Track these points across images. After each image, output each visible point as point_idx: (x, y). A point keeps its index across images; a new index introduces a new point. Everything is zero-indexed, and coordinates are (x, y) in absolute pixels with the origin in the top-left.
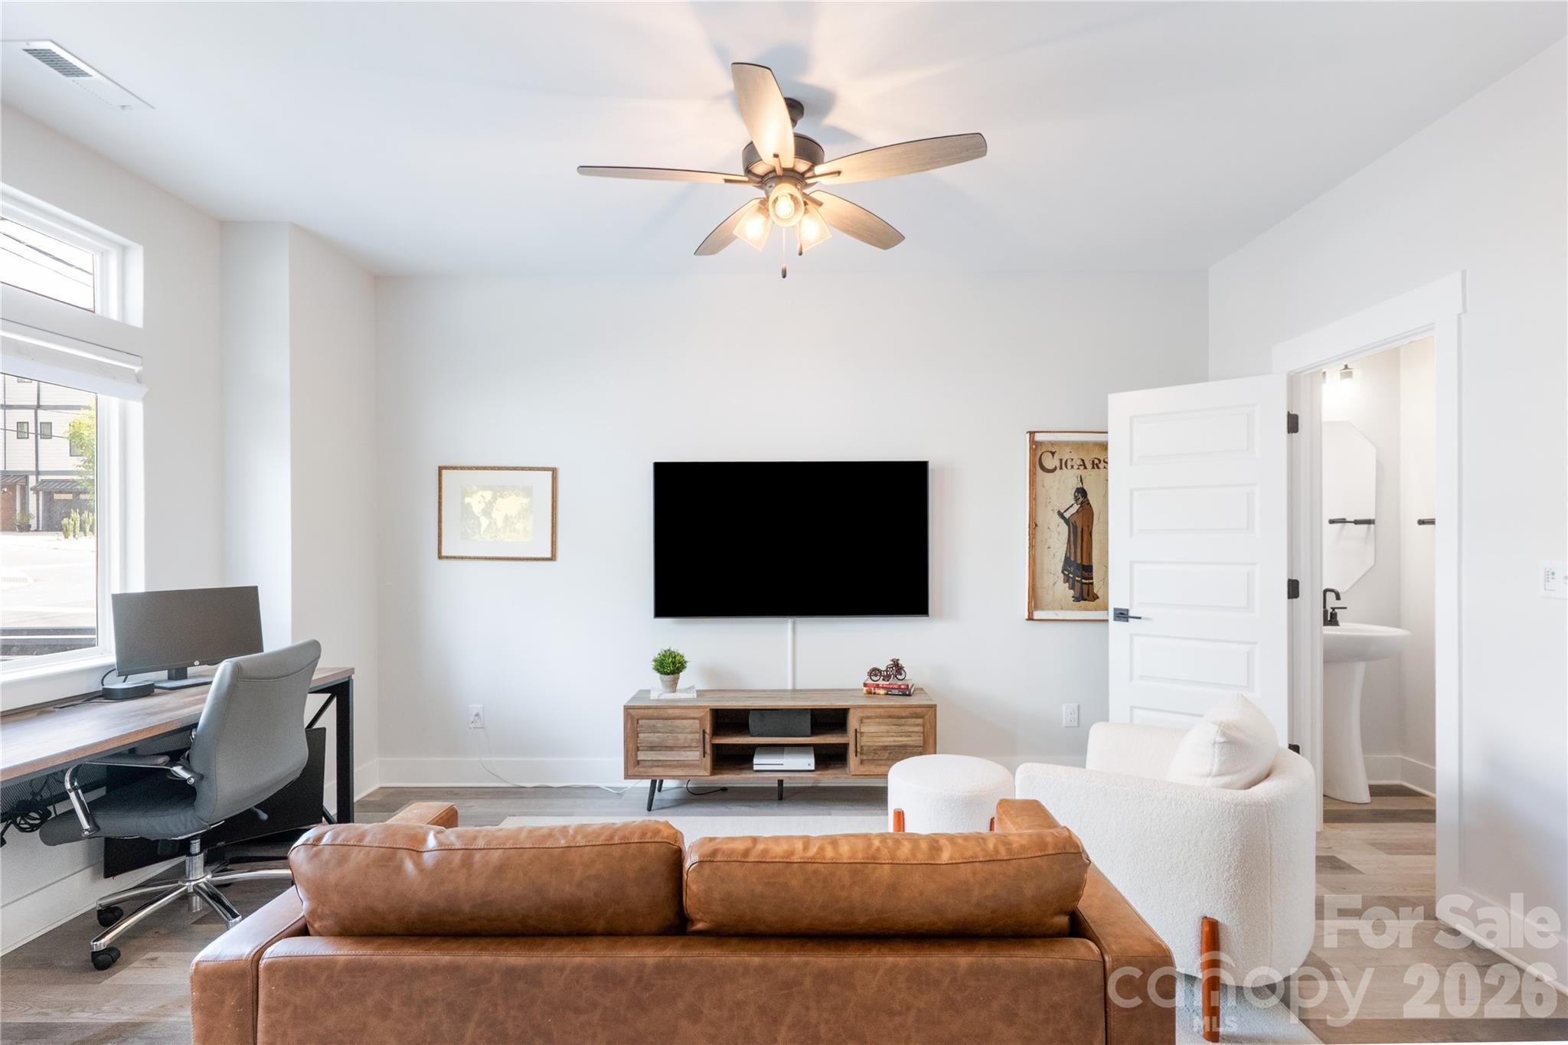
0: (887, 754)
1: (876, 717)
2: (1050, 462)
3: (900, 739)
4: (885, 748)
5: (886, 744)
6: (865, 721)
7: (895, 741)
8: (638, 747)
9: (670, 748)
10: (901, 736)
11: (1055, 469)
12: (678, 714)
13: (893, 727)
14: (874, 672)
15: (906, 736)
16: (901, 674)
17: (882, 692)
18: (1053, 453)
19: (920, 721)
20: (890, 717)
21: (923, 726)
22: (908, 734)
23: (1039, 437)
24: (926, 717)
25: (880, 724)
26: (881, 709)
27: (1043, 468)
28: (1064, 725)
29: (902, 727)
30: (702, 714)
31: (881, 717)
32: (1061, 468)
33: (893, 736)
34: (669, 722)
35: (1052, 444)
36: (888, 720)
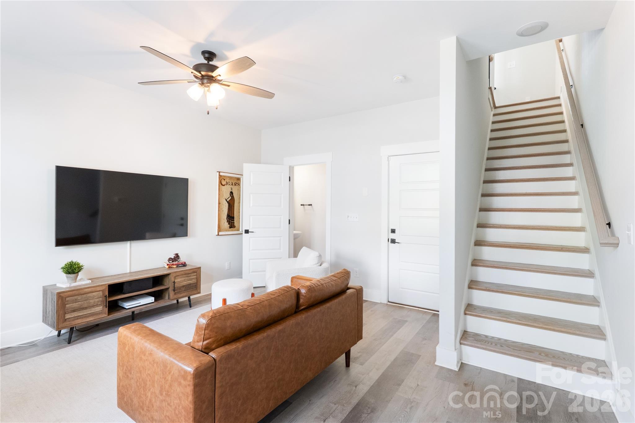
0: (184, 289)
1: (181, 275)
2: (224, 183)
3: (189, 282)
4: (183, 286)
5: (184, 285)
6: (176, 277)
7: (187, 283)
8: (65, 312)
9: (86, 308)
10: (189, 281)
11: (225, 185)
12: (90, 291)
13: (186, 278)
14: (170, 259)
15: (191, 280)
16: (179, 259)
17: (175, 266)
18: (224, 180)
19: (195, 274)
20: (185, 274)
21: (197, 275)
22: (191, 279)
23: (221, 174)
24: (198, 272)
25: (181, 278)
26: (182, 272)
27: (222, 184)
28: (226, 269)
29: (189, 277)
31: (182, 275)
32: (226, 185)
33: (186, 281)
35: (224, 176)
36: (184, 276)
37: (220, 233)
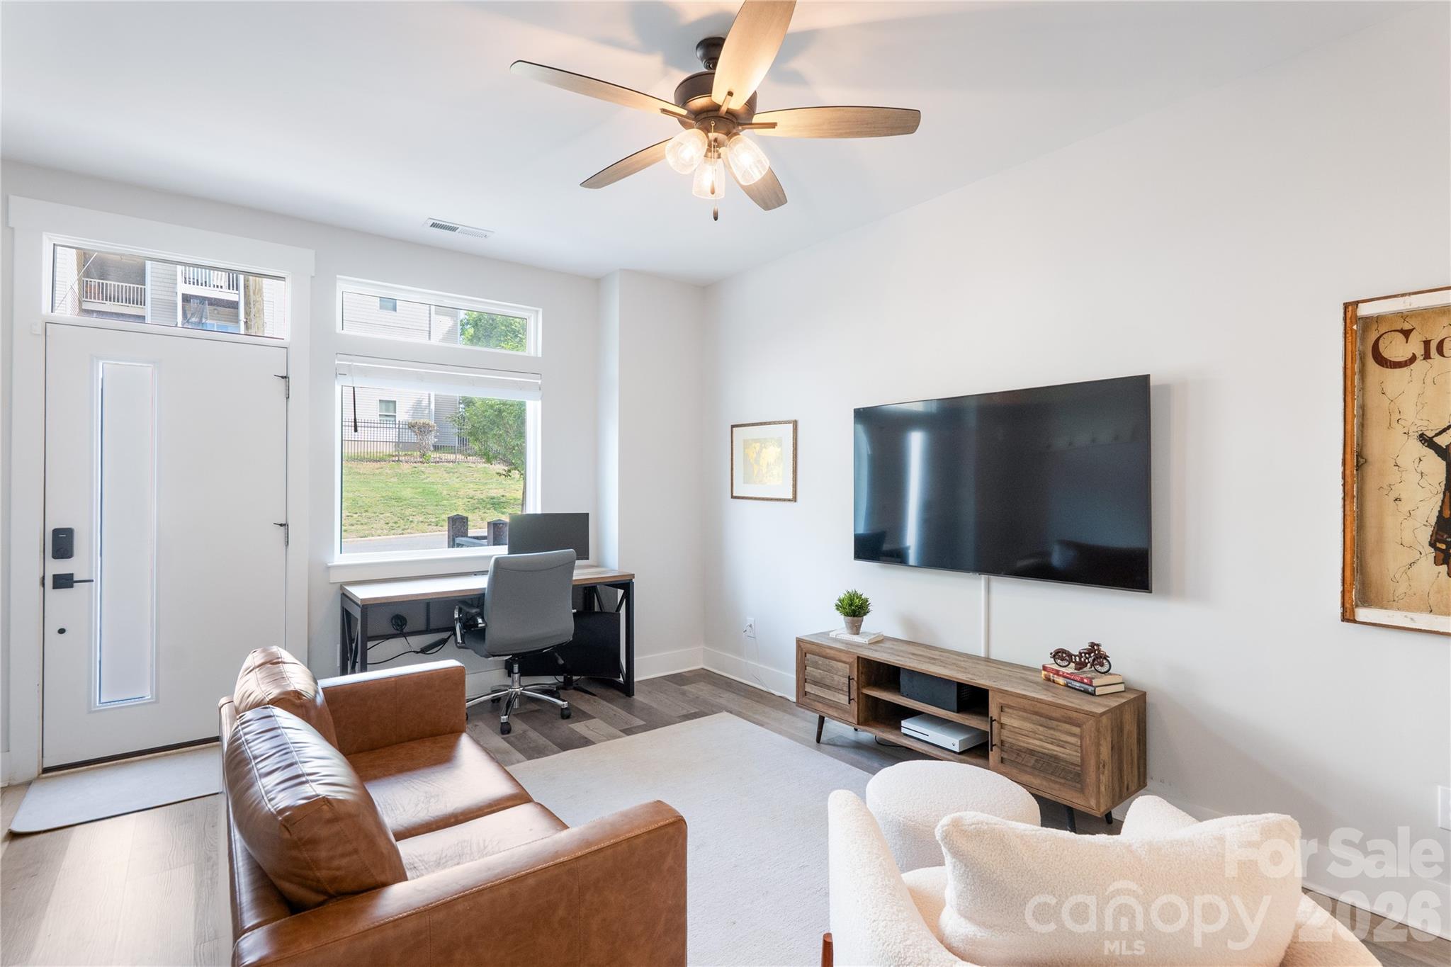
0: (1033, 761)
1: (1020, 709)
2: (1396, 349)
3: (1049, 746)
4: (1031, 752)
5: (1031, 747)
6: (1006, 710)
7: (1041, 747)
8: (806, 679)
9: (828, 687)
10: (1052, 743)
11: (1413, 359)
12: (833, 655)
13: (1041, 729)
14: (1059, 655)
15: (1058, 746)
16: (1102, 665)
17: (1061, 681)
18: (1407, 334)
19: (1076, 730)
20: (1036, 713)
21: (1081, 738)
22: (1062, 744)
23: (1364, 310)
24: (1084, 727)
25: (1025, 719)
26: (1025, 701)
27: (1381, 361)
29: (1052, 732)
30: (852, 660)
31: (1025, 710)
32: (1427, 356)
33: (1041, 740)
34: (827, 661)
35: (1403, 316)
36: (1034, 717)
37: (1363, 614)
